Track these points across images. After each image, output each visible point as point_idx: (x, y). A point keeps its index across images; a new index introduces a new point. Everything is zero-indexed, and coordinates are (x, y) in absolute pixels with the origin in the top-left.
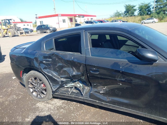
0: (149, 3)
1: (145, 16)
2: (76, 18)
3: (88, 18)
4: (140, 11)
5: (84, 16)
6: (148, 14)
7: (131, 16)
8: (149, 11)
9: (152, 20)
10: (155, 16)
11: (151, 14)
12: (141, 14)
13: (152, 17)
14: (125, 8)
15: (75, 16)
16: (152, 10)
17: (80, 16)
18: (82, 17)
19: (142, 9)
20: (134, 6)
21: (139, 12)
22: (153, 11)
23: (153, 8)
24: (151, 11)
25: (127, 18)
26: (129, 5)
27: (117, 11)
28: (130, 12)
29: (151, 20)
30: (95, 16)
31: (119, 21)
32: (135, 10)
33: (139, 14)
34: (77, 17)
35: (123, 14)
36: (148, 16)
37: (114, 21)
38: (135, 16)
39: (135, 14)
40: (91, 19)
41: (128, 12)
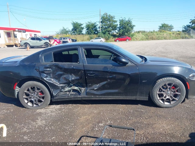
0: (95, 23)
1: (93, 36)
2: (15, 33)
3: (31, 34)
4: (87, 29)
5: (25, 31)
6: (95, 33)
7: (79, 34)
8: (96, 30)
9: (100, 39)
10: (102, 36)
11: (98, 34)
12: (88, 33)
13: (99, 36)
14: (72, 25)
15: (14, 30)
16: (98, 29)
17: (20, 30)
18: (24, 32)
19: (89, 28)
20: (82, 25)
21: (86, 31)
22: (100, 30)
23: (99, 28)
24: (97, 31)
25: (75, 36)
26: (76, 23)
27: (64, 28)
28: (78, 30)
29: (98, 39)
30: (39, 32)
31: (68, 39)
32: (83, 28)
33: (87, 33)
34: (17, 31)
35: (70, 31)
36: (95, 36)
37: (63, 38)
38: (83, 34)
39: (83, 32)
40: (35, 34)
41: (76, 30)
